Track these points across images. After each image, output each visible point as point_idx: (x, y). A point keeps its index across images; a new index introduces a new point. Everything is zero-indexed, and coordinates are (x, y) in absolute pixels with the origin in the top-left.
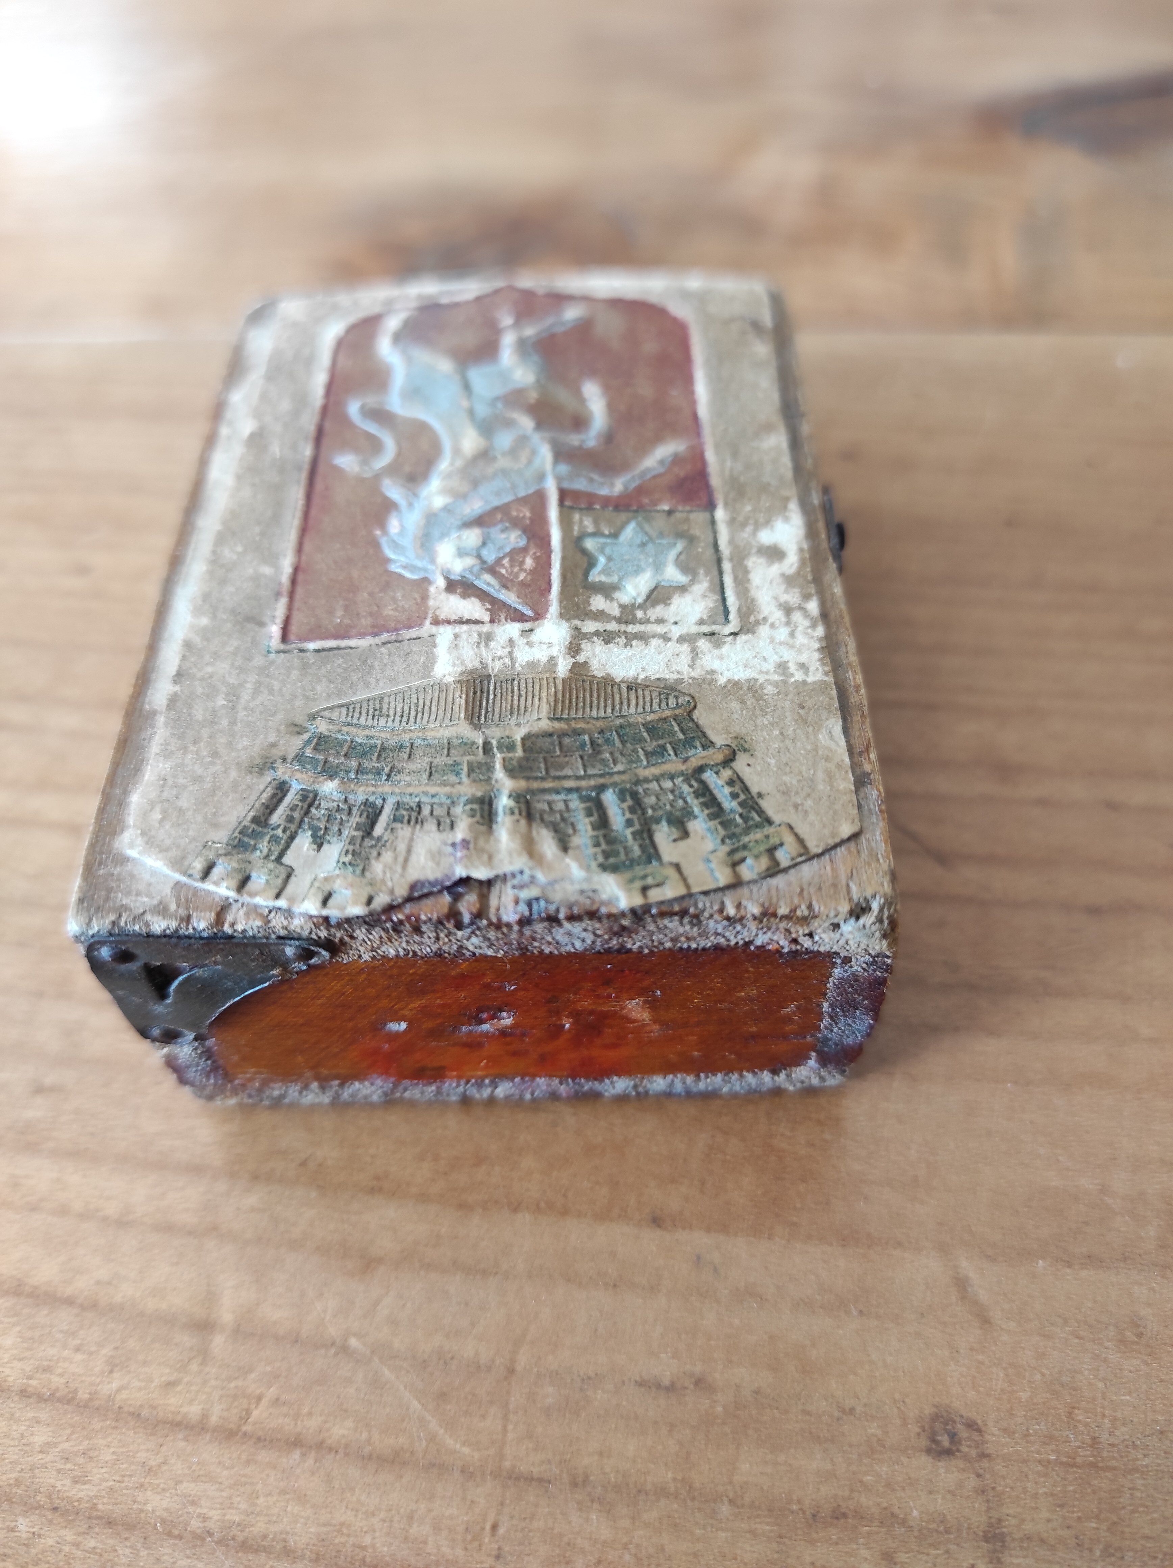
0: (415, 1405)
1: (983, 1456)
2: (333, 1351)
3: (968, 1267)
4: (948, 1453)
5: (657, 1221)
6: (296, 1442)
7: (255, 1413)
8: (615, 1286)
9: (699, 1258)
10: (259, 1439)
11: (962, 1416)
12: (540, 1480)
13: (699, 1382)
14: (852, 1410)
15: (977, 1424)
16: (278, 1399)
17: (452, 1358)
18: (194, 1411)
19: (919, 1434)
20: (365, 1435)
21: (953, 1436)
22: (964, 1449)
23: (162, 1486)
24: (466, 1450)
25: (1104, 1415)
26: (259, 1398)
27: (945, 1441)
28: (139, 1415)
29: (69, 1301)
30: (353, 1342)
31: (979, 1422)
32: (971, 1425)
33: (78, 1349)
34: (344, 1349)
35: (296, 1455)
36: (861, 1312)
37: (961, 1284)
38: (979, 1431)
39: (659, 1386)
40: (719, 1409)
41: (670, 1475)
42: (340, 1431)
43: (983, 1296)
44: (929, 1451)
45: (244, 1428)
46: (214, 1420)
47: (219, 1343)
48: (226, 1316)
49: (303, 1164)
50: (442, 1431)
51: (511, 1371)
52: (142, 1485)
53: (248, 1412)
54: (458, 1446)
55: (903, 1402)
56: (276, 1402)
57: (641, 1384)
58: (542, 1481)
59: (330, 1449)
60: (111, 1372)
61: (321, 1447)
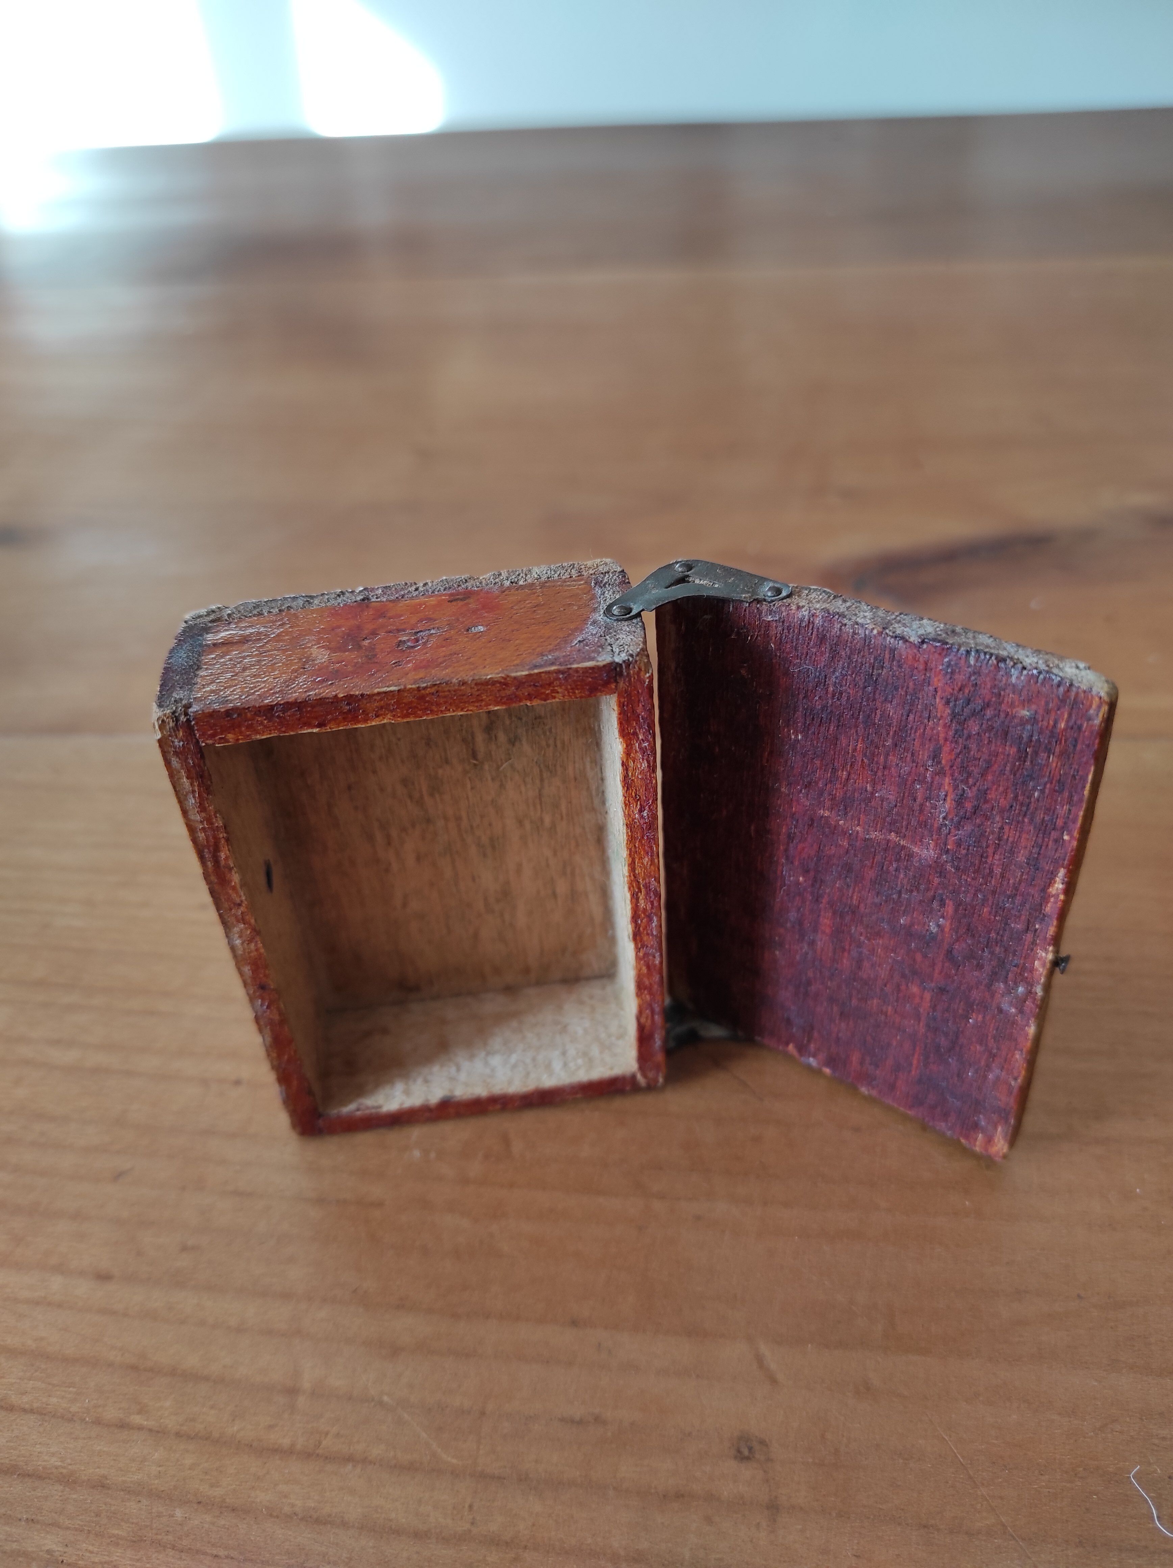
0: (424, 1435)
1: (769, 1460)
2: (373, 1404)
3: (764, 1349)
4: (748, 1458)
5: (574, 1323)
6: (349, 1459)
7: (324, 1443)
8: (548, 1362)
9: (600, 1344)
10: (326, 1458)
11: (757, 1437)
12: (499, 1478)
13: (598, 1420)
14: (690, 1434)
15: (766, 1441)
16: (338, 1434)
17: (447, 1407)
18: (286, 1442)
19: (730, 1448)
20: (392, 1453)
21: (750, 1449)
22: (757, 1456)
23: (266, 1487)
24: (454, 1461)
25: (843, 1436)
26: (327, 1434)
27: (746, 1452)
28: (251, 1446)
29: (206, 1379)
30: (386, 1398)
31: (767, 1440)
32: (762, 1442)
33: (212, 1407)
34: (381, 1403)
35: (350, 1466)
36: (698, 1376)
37: (759, 1360)
38: (767, 1446)
39: (572, 1421)
40: (609, 1434)
41: (578, 1473)
42: (377, 1451)
43: (773, 1366)
44: (736, 1458)
45: (317, 1452)
46: (299, 1447)
47: (301, 1401)
48: (307, 1385)
49: (355, 1291)
50: (439, 1450)
51: (483, 1413)
52: (253, 1487)
53: (320, 1443)
54: (449, 1459)
55: (721, 1429)
56: (338, 1435)
57: (562, 1420)
58: (500, 1478)
59: (370, 1462)
60: (233, 1420)
61: (365, 1461)
